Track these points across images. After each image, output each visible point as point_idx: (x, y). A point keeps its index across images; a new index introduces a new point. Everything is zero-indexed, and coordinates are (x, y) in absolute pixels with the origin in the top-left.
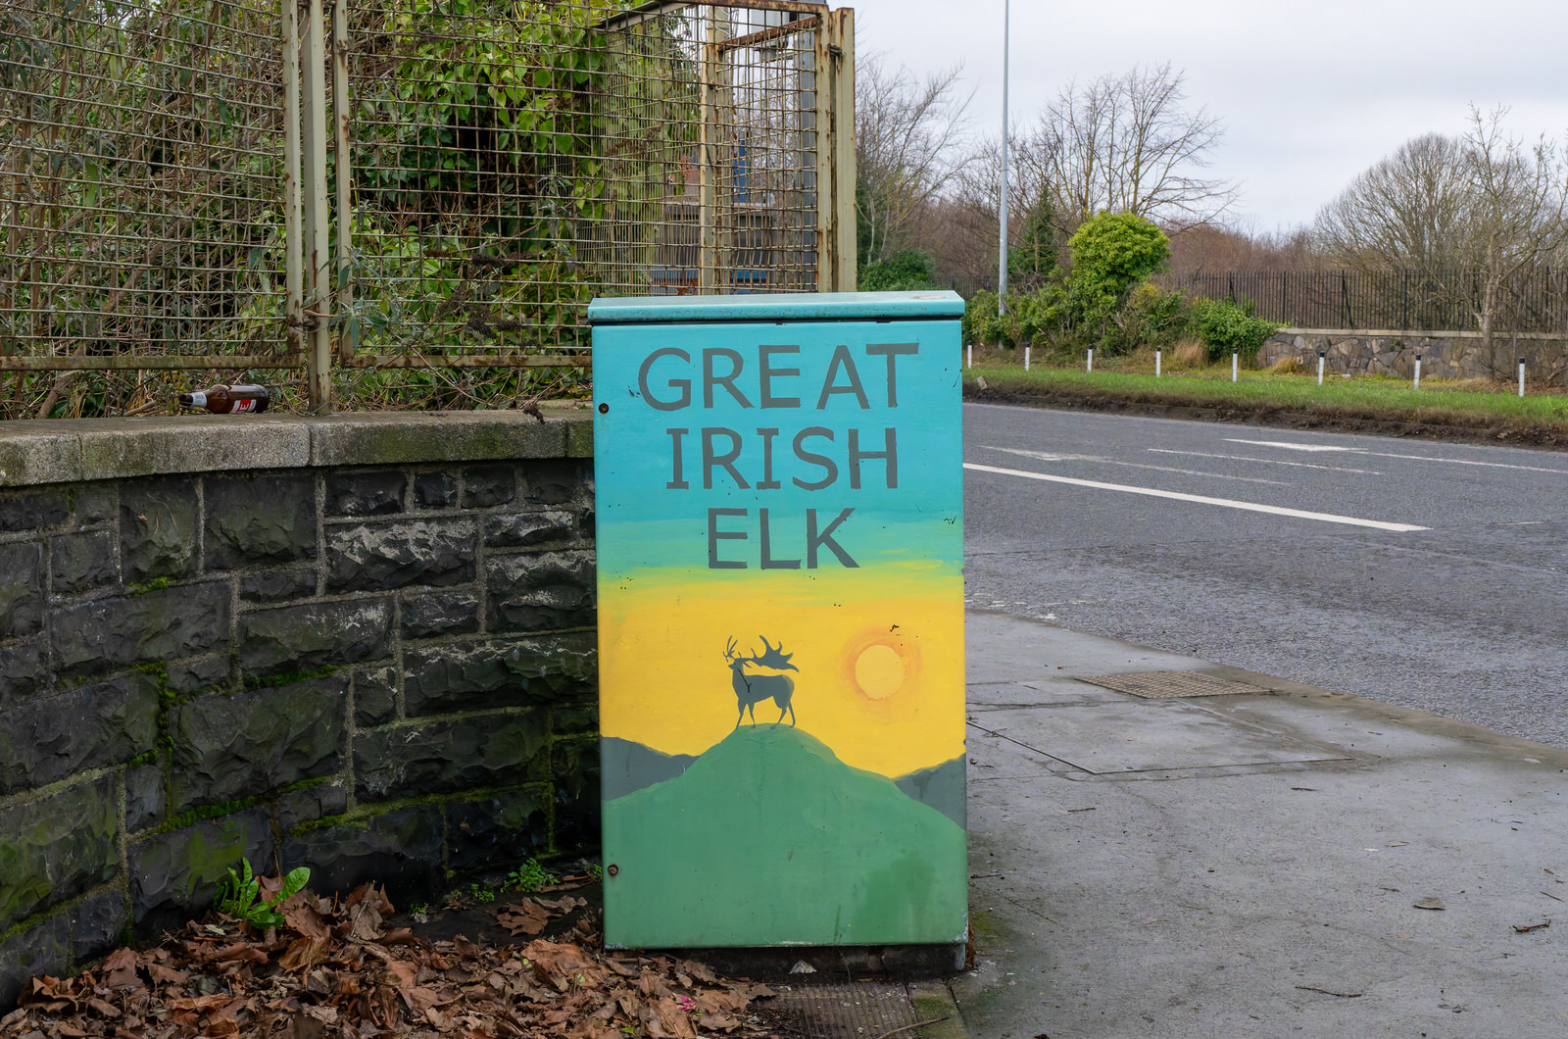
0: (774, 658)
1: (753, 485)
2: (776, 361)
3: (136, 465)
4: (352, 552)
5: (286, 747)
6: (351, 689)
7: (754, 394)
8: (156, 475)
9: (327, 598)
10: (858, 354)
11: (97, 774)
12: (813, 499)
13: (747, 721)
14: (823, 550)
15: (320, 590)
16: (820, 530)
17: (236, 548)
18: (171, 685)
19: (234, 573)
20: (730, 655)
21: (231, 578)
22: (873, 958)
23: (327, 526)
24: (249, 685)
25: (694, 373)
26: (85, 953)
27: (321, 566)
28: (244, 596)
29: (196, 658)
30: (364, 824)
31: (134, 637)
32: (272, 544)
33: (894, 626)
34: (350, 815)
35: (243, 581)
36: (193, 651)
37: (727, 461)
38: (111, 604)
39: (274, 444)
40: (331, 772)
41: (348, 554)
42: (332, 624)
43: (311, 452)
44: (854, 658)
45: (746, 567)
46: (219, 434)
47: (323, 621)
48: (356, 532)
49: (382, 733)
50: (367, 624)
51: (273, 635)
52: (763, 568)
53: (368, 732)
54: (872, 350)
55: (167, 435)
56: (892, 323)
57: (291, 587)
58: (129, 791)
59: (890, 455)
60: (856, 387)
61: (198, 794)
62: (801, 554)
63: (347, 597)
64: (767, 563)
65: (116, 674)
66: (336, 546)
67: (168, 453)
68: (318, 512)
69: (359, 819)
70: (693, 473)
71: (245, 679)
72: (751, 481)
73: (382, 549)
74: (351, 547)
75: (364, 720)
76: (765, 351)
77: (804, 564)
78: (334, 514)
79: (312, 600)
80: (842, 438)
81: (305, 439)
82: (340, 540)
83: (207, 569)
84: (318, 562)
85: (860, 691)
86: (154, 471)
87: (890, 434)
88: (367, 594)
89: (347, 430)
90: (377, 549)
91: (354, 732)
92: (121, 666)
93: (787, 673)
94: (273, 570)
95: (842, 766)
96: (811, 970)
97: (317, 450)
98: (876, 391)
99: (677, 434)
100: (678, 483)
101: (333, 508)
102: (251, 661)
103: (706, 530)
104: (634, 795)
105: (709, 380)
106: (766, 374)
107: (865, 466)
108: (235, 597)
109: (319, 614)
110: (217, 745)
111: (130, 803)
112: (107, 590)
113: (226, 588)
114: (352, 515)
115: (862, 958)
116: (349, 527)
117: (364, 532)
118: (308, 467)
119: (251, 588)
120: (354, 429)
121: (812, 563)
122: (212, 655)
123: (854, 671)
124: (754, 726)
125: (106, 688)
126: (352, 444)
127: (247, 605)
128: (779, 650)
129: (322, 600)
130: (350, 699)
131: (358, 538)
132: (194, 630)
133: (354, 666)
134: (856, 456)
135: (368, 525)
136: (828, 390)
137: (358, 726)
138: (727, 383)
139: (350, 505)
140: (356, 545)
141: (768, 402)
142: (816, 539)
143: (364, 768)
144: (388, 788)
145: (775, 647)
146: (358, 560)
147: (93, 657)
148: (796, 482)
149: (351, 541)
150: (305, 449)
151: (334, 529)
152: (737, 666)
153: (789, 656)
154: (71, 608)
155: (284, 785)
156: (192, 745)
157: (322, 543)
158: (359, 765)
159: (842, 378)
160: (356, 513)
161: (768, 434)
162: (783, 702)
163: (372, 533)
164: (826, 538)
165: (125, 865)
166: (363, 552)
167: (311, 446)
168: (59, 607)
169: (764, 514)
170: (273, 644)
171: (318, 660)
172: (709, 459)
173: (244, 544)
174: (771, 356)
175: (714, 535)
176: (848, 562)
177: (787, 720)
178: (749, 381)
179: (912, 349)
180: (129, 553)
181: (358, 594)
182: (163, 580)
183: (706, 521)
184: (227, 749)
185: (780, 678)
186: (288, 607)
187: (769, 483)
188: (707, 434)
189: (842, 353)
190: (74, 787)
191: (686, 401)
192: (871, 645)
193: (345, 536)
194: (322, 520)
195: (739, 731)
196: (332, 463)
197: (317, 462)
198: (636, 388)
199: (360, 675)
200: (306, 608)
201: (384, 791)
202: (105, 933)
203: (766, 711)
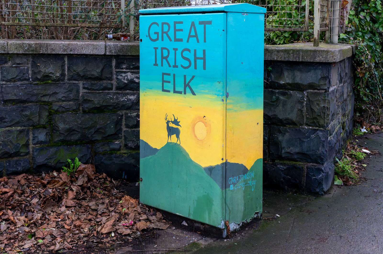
0: (176, 122)
1: (172, 66)
2: (178, 26)
3: (33, 51)
4: (124, 79)
5: (96, 130)
6: (124, 118)
7: (172, 38)
8: (42, 54)
9: (116, 92)
10: (197, 24)
11: (19, 128)
12: (185, 72)
13: (169, 141)
14: (188, 89)
15: (114, 89)
16: (187, 83)
17: (78, 75)
18: (53, 109)
19: (80, 82)
20: (166, 119)
21: (79, 83)
22: (202, 226)
23: (117, 72)
24: (84, 112)
25: (159, 30)
26: (9, 172)
27: (114, 82)
28: (84, 88)
29: (64, 103)
30: (126, 155)
31: (37, 95)
32: (93, 75)
33: (204, 116)
34: (122, 151)
35: (83, 84)
36: (63, 101)
37: (166, 58)
38: (27, 86)
39: (91, 48)
40: (116, 139)
41: (122, 80)
42: (117, 98)
43: (106, 51)
44: (194, 125)
45: (170, 92)
46: (69, 44)
47: (115, 97)
48: (127, 74)
49: (134, 131)
50: (129, 100)
51: (93, 99)
52: (174, 93)
53: (130, 130)
54: (201, 23)
55: (47, 44)
56: (206, 14)
57: (102, 87)
58: (33, 134)
59: (204, 59)
60: (196, 36)
61: (61, 138)
62: (182, 90)
63: (124, 92)
64: (175, 92)
65: (30, 104)
66: (120, 77)
67: (47, 48)
68: (113, 68)
69: (125, 153)
70: (159, 62)
71: (83, 110)
72: (172, 65)
73: (135, 79)
74: (124, 78)
75: (127, 126)
76: (175, 23)
77: (183, 93)
78: (118, 69)
79: (111, 91)
80: (192, 52)
81: (103, 47)
82: (122, 76)
83: (69, 80)
84: (113, 81)
85: (196, 136)
86: (41, 52)
87: (204, 51)
88: (131, 92)
89: (119, 45)
90: (133, 79)
91: (124, 129)
92: (32, 102)
93: (179, 127)
94: (95, 82)
95: (191, 160)
96: (187, 225)
97: (108, 50)
98: (201, 38)
99: (156, 49)
100: (156, 64)
101: (117, 67)
102: (86, 106)
103: (162, 80)
104: (146, 158)
105: (163, 32)
106: (175, 30)
107: (198, 61)
108: (81, 88)
109: (114, 95)
110: (67, 126)
111: (34, 137)
112: (26, 82)
113: (78, 85)
114: (125, 69)
115: (199, 225)
116: (125, 72)
117: (129, 74)
118: (105, 55)
119: (86, 86)
120: (121, 45)
121: (185, 93)
122: (71, 103)
123: (194, 129)
124: (171, 143)
125: (26, 107)
126: (120, 49)
127: (85, 91)
128: (177, 119)
129: (115, 92)
130: (124, 120)
131: (127, 76)
132: (63, 95)
133: (125, 111)
134: (196, 58)
135: (131, 72)
136: (190, 36)
137: (126, 128)
138: (166, 33)
139: (124, 66)
140: (126, 77)
141: (176, 40)
142: (187, 85)
143: (127, 139)
144: (134, 146)
145: (176, 119)
146: (126, 82)
147: (18, 98)
148: (182, 66)
149: (125, 76)
150: (104, 50)
151: (120, 73)
152: (168, 123)
153: (180, 122)
154: (10, 86)
155: (97, 140)
156: (58, 125)
157: (115, 76)
158: (126, 138)
159: (193, 33)
160: (126, 69)
161: (176, 50)
162: (178, 137)
163: (132, 75)
164: (188, 85)
165: (31, 153)
166: (127, 80)
167: (106, 49)
168: (5, 85)
169: (174, 75)
170: (93, 102)
171: (111, 108)
172: (163, 58)
173: (82, 74)
174: (177, 25)
175: (163, 81)
176: (194, 94)
177: (178, 143)
178: (171, 33)
179: (210, 23)
180: (34, 73)
181: (128, 91)
182: (50, 81)
183: (161, 76)
184: (70, 128)
185: (177, 128)
186: (102, 92)
187: (175, 66)
188: (162, 49)
189: (193, 24)
190: (9, 131)
191: (157, 39)
192: (199, 122)
193: (124, 75)
194: (114, 70)
195: (168, 144)
196: (114, 54)
197: (108, 53)
198: (147, 35)
199: (126, 114)
200: (108, 94)
201: (133, 147)
202: (18, 169)
203: (174, 139)
